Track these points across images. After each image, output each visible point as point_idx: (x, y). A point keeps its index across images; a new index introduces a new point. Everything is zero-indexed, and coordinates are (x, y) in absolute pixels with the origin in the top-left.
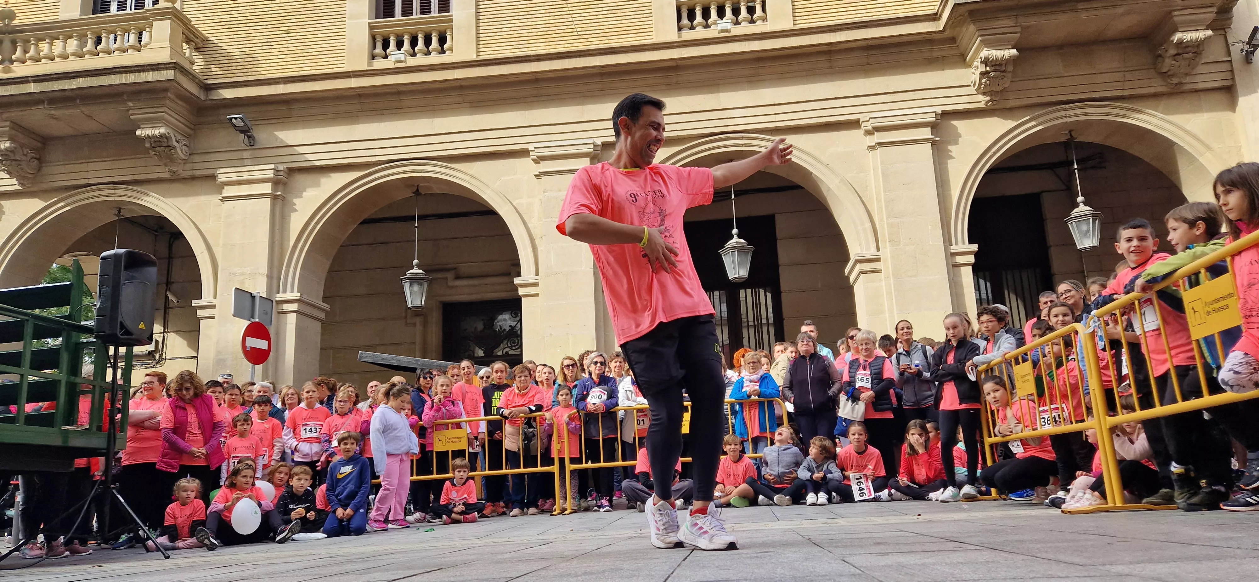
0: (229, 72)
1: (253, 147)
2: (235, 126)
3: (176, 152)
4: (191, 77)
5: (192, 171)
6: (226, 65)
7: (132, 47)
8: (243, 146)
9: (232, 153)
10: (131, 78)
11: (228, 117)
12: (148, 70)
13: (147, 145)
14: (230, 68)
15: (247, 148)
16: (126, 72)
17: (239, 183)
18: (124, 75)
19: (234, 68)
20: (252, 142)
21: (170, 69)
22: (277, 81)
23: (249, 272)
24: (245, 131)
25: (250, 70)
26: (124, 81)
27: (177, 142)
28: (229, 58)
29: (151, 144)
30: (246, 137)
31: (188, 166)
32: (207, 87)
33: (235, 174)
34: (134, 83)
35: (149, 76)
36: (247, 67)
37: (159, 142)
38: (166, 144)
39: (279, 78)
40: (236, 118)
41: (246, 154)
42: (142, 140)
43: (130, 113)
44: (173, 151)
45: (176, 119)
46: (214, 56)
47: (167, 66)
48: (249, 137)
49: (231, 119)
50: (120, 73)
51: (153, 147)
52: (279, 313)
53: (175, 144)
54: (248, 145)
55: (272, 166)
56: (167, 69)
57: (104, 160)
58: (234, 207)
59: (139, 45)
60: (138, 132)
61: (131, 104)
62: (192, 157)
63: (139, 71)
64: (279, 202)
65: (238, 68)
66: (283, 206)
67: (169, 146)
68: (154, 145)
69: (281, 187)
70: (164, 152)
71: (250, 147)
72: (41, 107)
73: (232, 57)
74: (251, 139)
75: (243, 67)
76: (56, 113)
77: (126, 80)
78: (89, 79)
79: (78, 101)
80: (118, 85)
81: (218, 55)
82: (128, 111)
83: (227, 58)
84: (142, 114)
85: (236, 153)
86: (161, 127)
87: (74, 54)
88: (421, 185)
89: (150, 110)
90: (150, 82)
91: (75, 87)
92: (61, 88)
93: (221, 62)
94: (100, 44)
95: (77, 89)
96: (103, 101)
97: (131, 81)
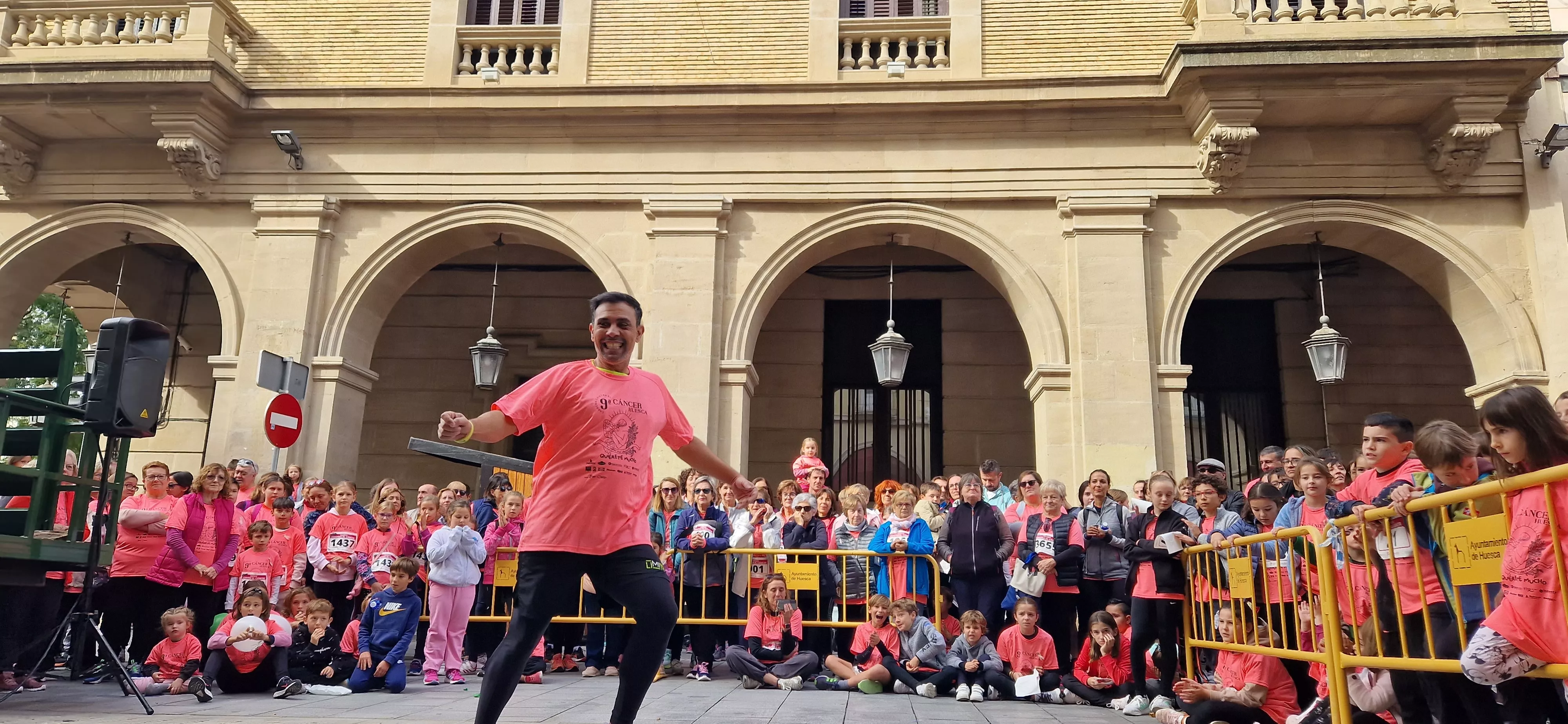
0: (279, 75)
1: (300, 171)
2: (280, 144)
3: (205, 170)
4: (231, 79)
5: (222, 195)
6: (276, 66)
7: (161, 37)
8: (287, 170)
9: (274, 177)
10: (158, 76)
11: (272, 132)
12: (179, 68)
13: (170, 159)
14: (280, 71)
15: (294, 171)
16: (151, 68)
17: (280, 214)
18: (149, 72)
19: (285, 71)
20: (300, 164)
21: (207, 68)
22: (337, 92)
23: (281, 326)
24: (292, 150)
25: (305, 75)
26: (148, 79)
27: (208, 157)
28: (280, 58)
29: (175, 158)
30: (293, 158)
31: (219, 188)
32: (251, 92)
33: (275, 203)
34: (159, 83)
35: (180, 76)
36: (301, 71)
37: (185, 157)
38: (193, 160)
39: (340, 89)
40: (282, 135)
41: (291, 179)
42: (162, 152)
43: (152, 118)
44: (201, 168)
45: (208, 129)
46: (262, 54)
47: (203, 65)
48: (297, 158)
49: (276, 135)
50: (144, 68)
51: (177, 162)
52: (315, 380)
53: (204, 160)
54: (295, 168)
55: (322, 197)
56: (202, 68)
57: (114, 172)
58: (270, 244)
59: (170, 35)
60: (160, 143)
61: (154, 108)
62: (223, 177)
63: (168, 69)
64: (327, 242)
65: (290, 71)
66: (332, 247)
67: (197, 163)
68: (177, 160)
69: (330, 223)
70: (189, 168)
71: (297, 171)
72: (43, 102)
73: (284, 58)
74: (298, 161)
75: (296, 71)
76: (61, 111)
77: (151, 78)
78: (105, 72)
79: (89, 98)
80: (140, 83)
81: (267, 53)
82: (150, 115)
83: (277, 58)
84: (168, 120)
85: (279, 177)
86: (188, 138)
87: (88, 40)
88: (504, 233)
89: (176, 117)
90: (180, 83)
91: (86, 81)
92: (69, 81)
93: (270, 62)
94: (122, 29)
95: (89, 83)
96: (120, 100)
97: (157, 80)
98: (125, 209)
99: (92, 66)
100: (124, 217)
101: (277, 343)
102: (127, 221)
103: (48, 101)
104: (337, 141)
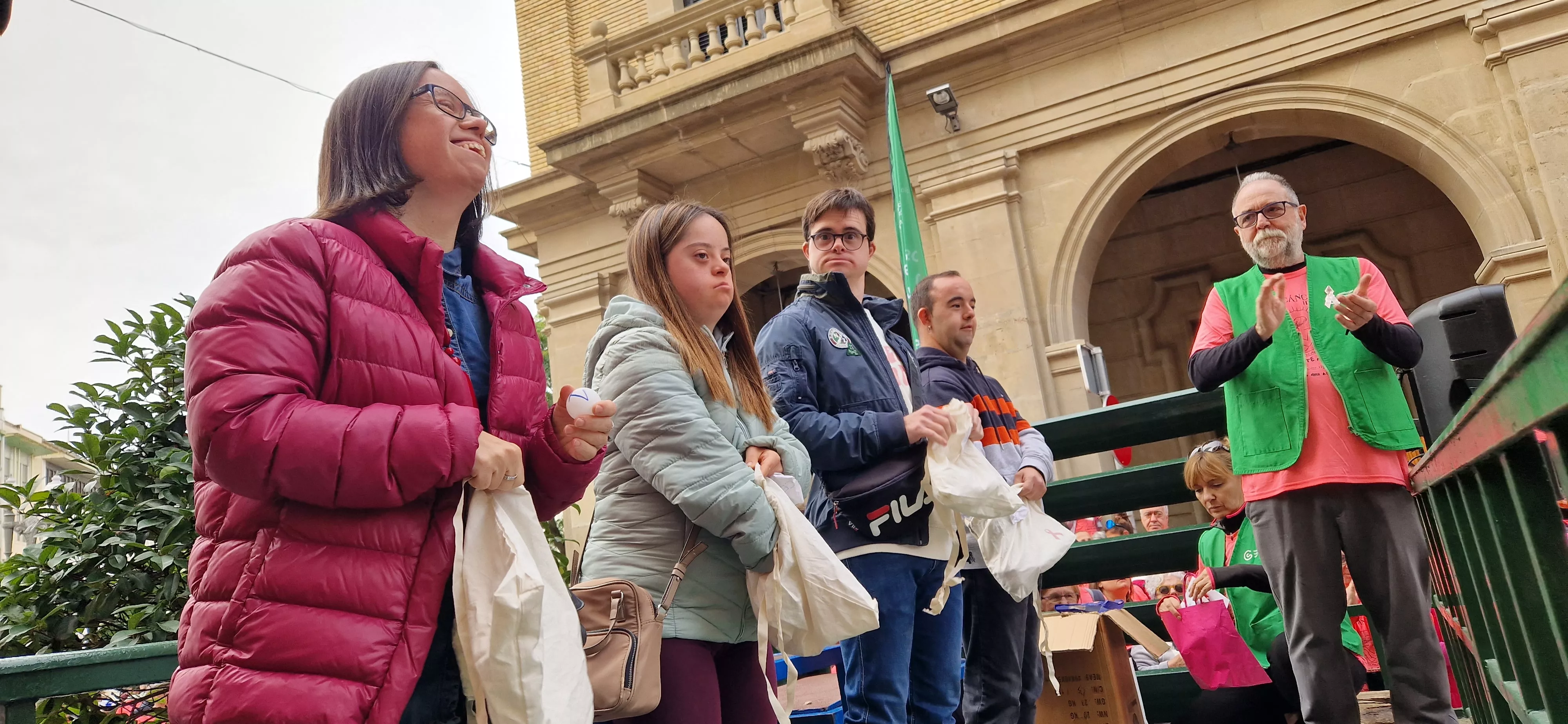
0: (894, 32)
1: (960, 132)
2: (936, 105)
3: (856, 165)
4: (868, 45)
5: (875, 188)
6: (886, 24)
7: (770, 28)
8: (943, 135)
9: (929, 149)
10: (795, 68)
11: (928, 92)
12: (816, 49)
13: (817, 163)
14: (893, 26)
15: (952, 135)
16: (786, 61)
17: (952, 190)
18: (784, 66)
19: (900, 24)
20: (957, 124)
21: (847, 38)
22: (989, 19)
23: (997, 321)
24: (948, 109)
25: (924, 21)
26: (785, 74)
27: (855, 148)
28: (889, 12)
29: (821, 160)
30: (949, 119)
31: (869, 182)
32: (885, 57)
33: (945, 179)
34: (798, 74)
35: (820, 58)
36: (918, 18)
37: (836, 151)
38: (841, 155)
39: (992, 14)
40: (939, 92)
41: (950, 146)
42: (809, 155)
43: (793, 121)
44: (851, 164)
45: (849, 115)
46: (866, 15)
47: (843, 35)
48: (953, 118)
49: (931, 95)
50: (778, 64)
51: (825, 164)
52: (1055, 375)
53: (854, 152)
54: (952, 130)
55: (1000, 153)
56: (842, 39)
57: (750, 199)
58: (952, 228)
59: (778, 23)
60: (807, 146)
61: (792, 107)
62: (872, 167)
63: (804, 54)
64: (1016, 205)
65: (905, 22)
66: (1022, 210)
67: (846, 157)
68: (825, 161)
69: (1013, 182)
70: (839, 166)
71: (956, 133)
72: (676, 139)
73: (893, 10)
74: (955, 120)
75: (912, 20)
76: (693, 144)
77: (788, 71)
78: (737, 83)
79: (722, 120)
80: (777, 82)
81: (872, 12)
82: (789, 118)
83: (885, 13)
84: (809, 118)
85: (936, 147)
86: (836, 131)
87: (675, 68)
88: (1236, 130)
89: (821, 109)
90: (821, 66)
91: (721, 100)
92: (702, 105)
93: (879, 21)
94: (726, 36)
95: (724, 101)
96: (754, 111)
97: (795, 72)
98: (774, 235)
99: (722, 80)
100: (775, 245)
101: (999, 341)
102: (779, 248)
103: (681, 137)
104: (992, 83)
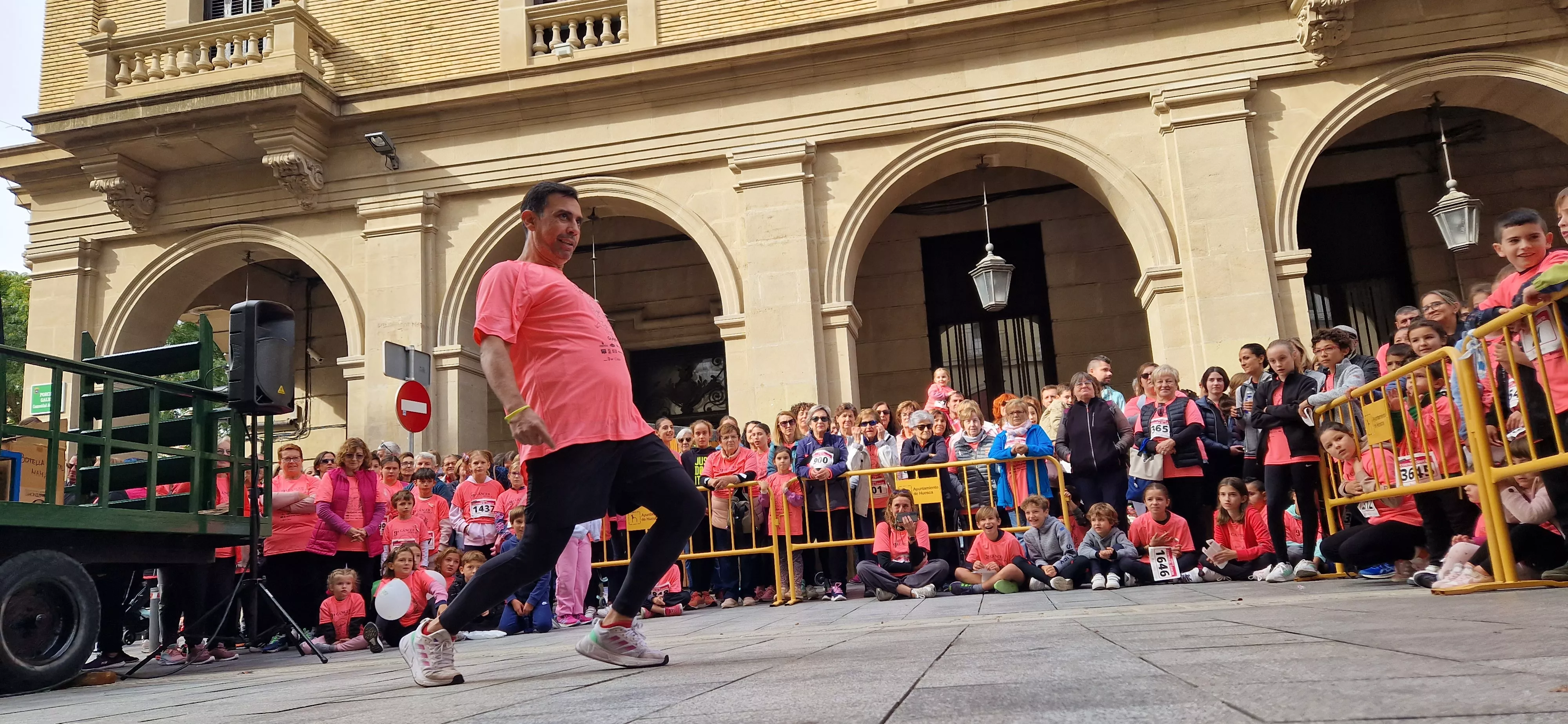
0: (365, 81)
1: (397, 171)
2: (374, 146)
3: (309, 182)
4: (320, 89)
6: (360, 72)
7: (252, 58)
8: (385, 171)
9: (373, 180)
10: (253, 95)
11: (366, 135)
12: (272, 85)
13: (276, 175)
14: (365, 76)
15: (391, 172)
16: (247, 88)
17: (383, 215)
18: (245, 92)
19: (370, 75)
20: (396, 164)
21: (297, 81)
22: (421, 88)
23: (400, 322)
24: (387, 151)
25: (389, 77)
26: (245, 100)
27: (310, 169)
28: (364, 63)
29: (280, 173)
30: (388, 159)
31: (324, 197)
32: (341, 100)
33: (377, 205)
34: (256, 101)
35: (273, 92)
36: (385, 73)
37: (290, 170)
38: (296, 172)
39: (423, 85)
40: (375, 137)
41: (389, 180)
42: (268, 168)
43: (254, 137)
44: (305, 180)
45: (306, 142)
46: (346, 62)
47: (293, 78)
48: (392, 159)
49: (370, 138)
50: (240, 89)
51: (283, 177)
52: (438, 370)
53: (307, 171)
54: (392, 168)
55: (421, 193)
56: (293, 81)
57: (228, 194)
58: (379, 245)
59: (259, 55)
60: (265, 160)
61: (254, 126)
62: (327, 186)
63: (262, 86)
64: (431, 236)
65: (375, 75)
66: (436, 240)
67: (301, 175)
68: (283, 175)
69: (432, 218)
70: (295, 181)
71: (394, 171)
72: (153, 135)
74: (394, 161)
75: (380, 74)
76: (170, 141)
77: (247, 97)
78: (205, 98)
79: (194, 126)
80: (238, 104)
81: (351, 61)
82: (252, 134)
83: (360, 64)
84: (268, 137)
85: (378, 179)
86: (290, 152)
87: (185, 70)
88: (597, 207)
89: (276, 133)
90: (275, 98)
91: (189, 109)
92: (174, 111)
93: (355, 69)
94: (215, 55)
95: (192, 111)
96: (222, 124)
97: (253, 99)
99: (193, 93)
101: (398, 335)
102: (245, 240)
103: (157, 133)
104: (427, 137)
